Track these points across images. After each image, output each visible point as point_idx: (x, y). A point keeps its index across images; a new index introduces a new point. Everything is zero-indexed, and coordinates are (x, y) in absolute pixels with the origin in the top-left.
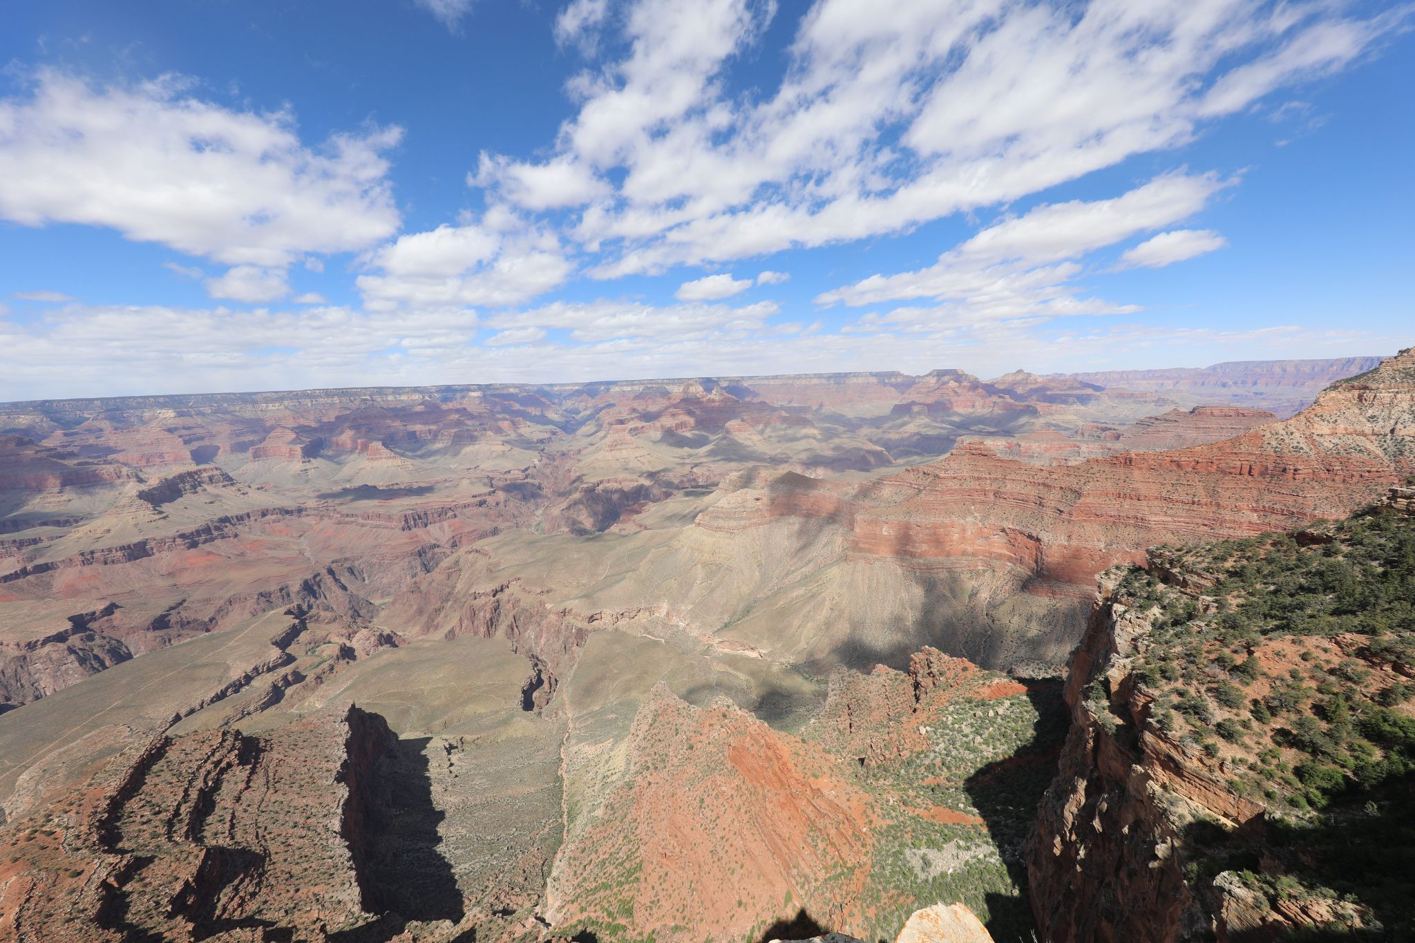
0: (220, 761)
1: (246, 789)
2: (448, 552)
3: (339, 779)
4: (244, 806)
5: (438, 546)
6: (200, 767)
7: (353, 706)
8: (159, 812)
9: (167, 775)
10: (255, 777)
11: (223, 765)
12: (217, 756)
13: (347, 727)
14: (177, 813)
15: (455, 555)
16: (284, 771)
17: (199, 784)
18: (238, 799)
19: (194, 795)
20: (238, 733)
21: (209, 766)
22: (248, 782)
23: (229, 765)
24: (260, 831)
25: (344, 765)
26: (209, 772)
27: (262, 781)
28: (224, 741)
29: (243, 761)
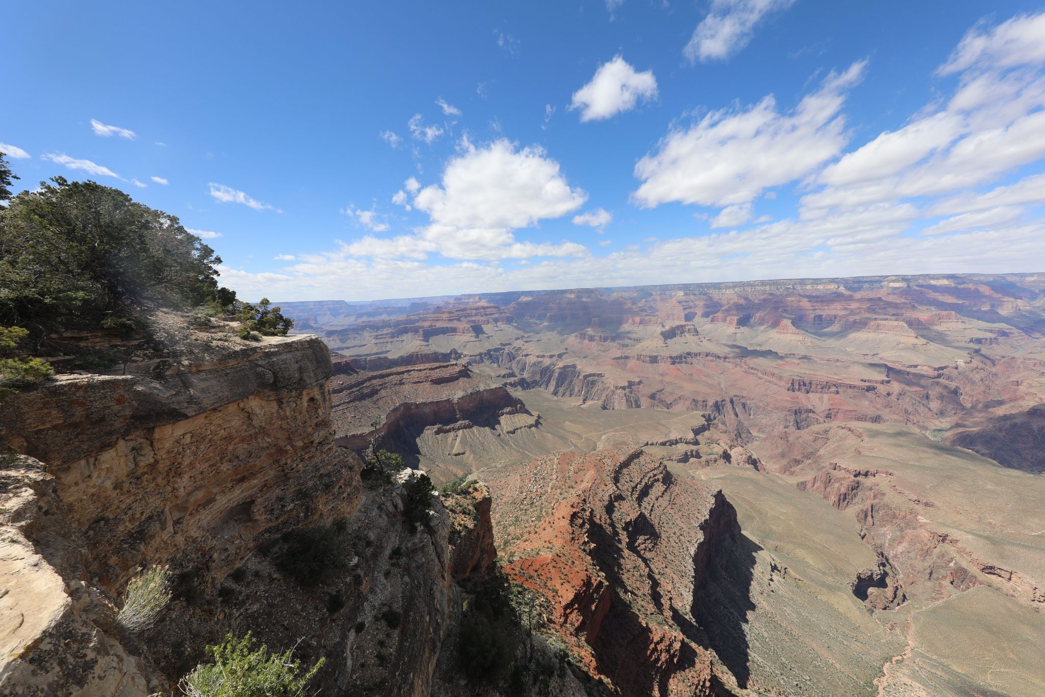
0: (655, 475)
1: (662, 497)
2: (821, 420)
3: (702, 527)
4: (658, 504)
5: (814, 412)
6: (648, 472)
7: (721, 491)
8: (631, 481)
9: (637, 467)
10: (666, 493)
11: (656, 478)
12: (655, 472)
13: (713, 501)
14: (636, 487)
15: (826, 425)
16: (677, 501)
17: (646, 480)
18: (657, 499)
19: (643, 484)
20: (665, 467)
21: (652, 475)
22: (663, 494)
23: (658, 480)
24: (661, 522)
25: (706, 521)
26: (650, 478)
27: (668, 498)
28: (659, 466)
29: (664, 483)
